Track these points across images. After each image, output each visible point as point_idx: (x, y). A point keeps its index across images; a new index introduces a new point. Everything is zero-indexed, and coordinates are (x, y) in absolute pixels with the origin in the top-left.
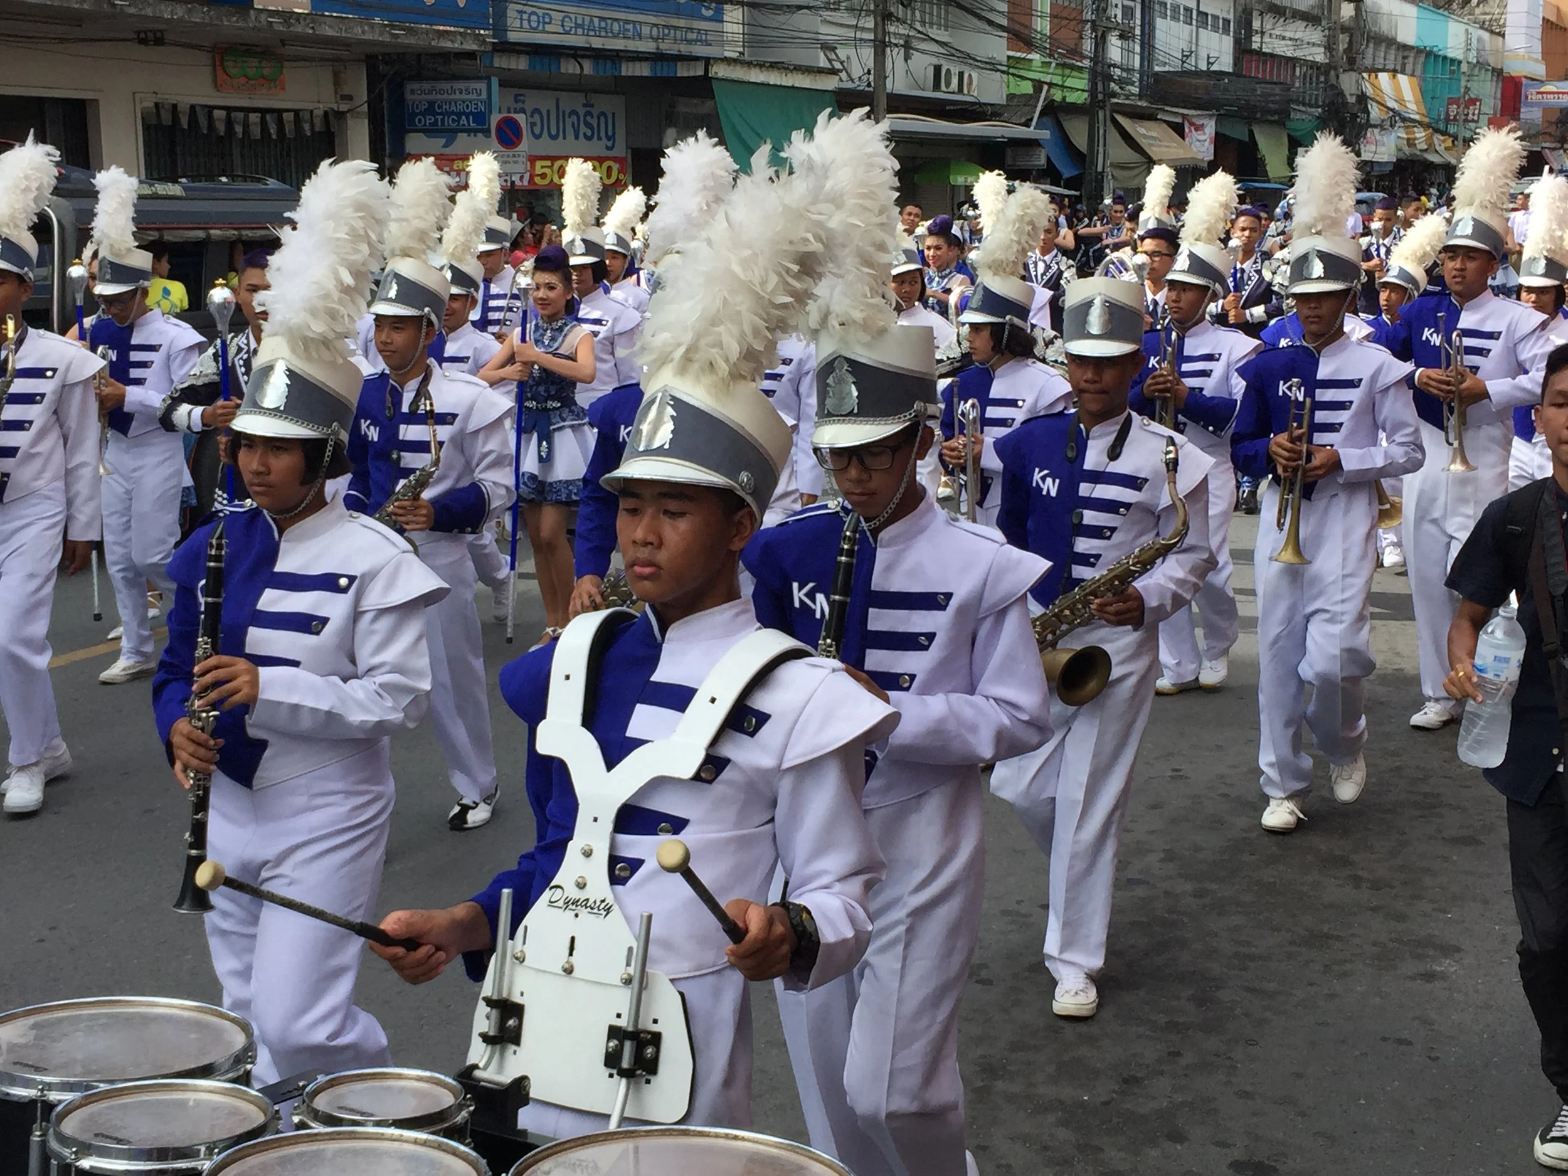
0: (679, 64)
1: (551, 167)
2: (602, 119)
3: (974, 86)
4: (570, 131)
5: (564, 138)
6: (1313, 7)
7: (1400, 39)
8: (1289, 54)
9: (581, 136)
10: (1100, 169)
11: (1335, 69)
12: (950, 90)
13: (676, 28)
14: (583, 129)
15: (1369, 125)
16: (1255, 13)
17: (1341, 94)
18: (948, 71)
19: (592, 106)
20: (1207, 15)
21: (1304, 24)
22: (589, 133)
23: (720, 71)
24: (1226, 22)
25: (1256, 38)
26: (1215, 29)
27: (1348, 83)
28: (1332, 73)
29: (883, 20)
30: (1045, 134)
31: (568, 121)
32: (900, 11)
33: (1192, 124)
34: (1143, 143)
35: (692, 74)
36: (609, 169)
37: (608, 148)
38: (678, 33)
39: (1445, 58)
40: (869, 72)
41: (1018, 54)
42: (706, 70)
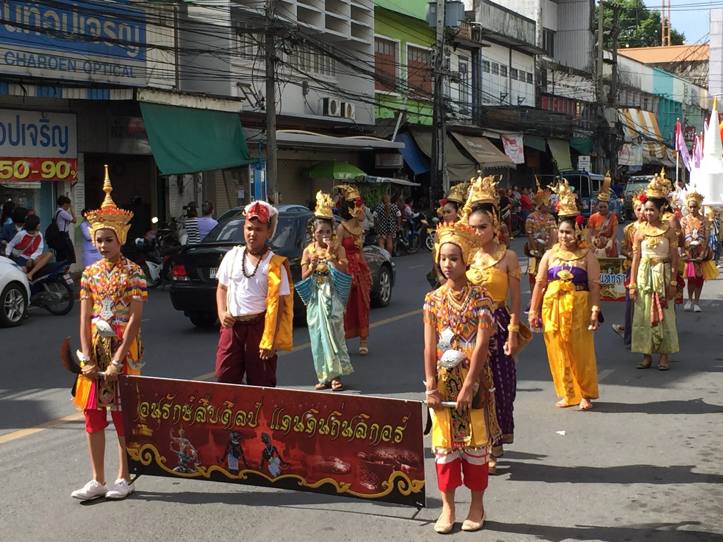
0: (112, 91)
1: (12, 166)
2: (57, 131)
3: (352, 113)
4: (29, 140)
5: (24, 144)
6: (587, 68)
7: (643, 89)
8: (571, 96)
9: (38, 143)
10: (440, 169)
11: (601, 105)
12: (335, 115)
13: (106, 64)
14: (40, 138)
15: (623, 142)
16: (548, 71)
17: (605, 122)
18: (333, 102)
19: (48, 121)
20: (516, 70)
21: (581, 78)
22: (45, 141)
23: (146, 96)
24: (530, 75)
25: (550, 86)
26: (522, 79)
27: (609, 114)
28: (599, 108)
29: (273, 63)
30: (401, 145)
31: (27, 133)
32: (285, 57)
33: (507, 140)
34: (471, 152)
35: (123, 98)
36: (63, 168)
37: (61, 152)
38: (108, 68)
39: (672, 101)
40: (263, 99)
41: (383, 92)
42: (135, 96)
